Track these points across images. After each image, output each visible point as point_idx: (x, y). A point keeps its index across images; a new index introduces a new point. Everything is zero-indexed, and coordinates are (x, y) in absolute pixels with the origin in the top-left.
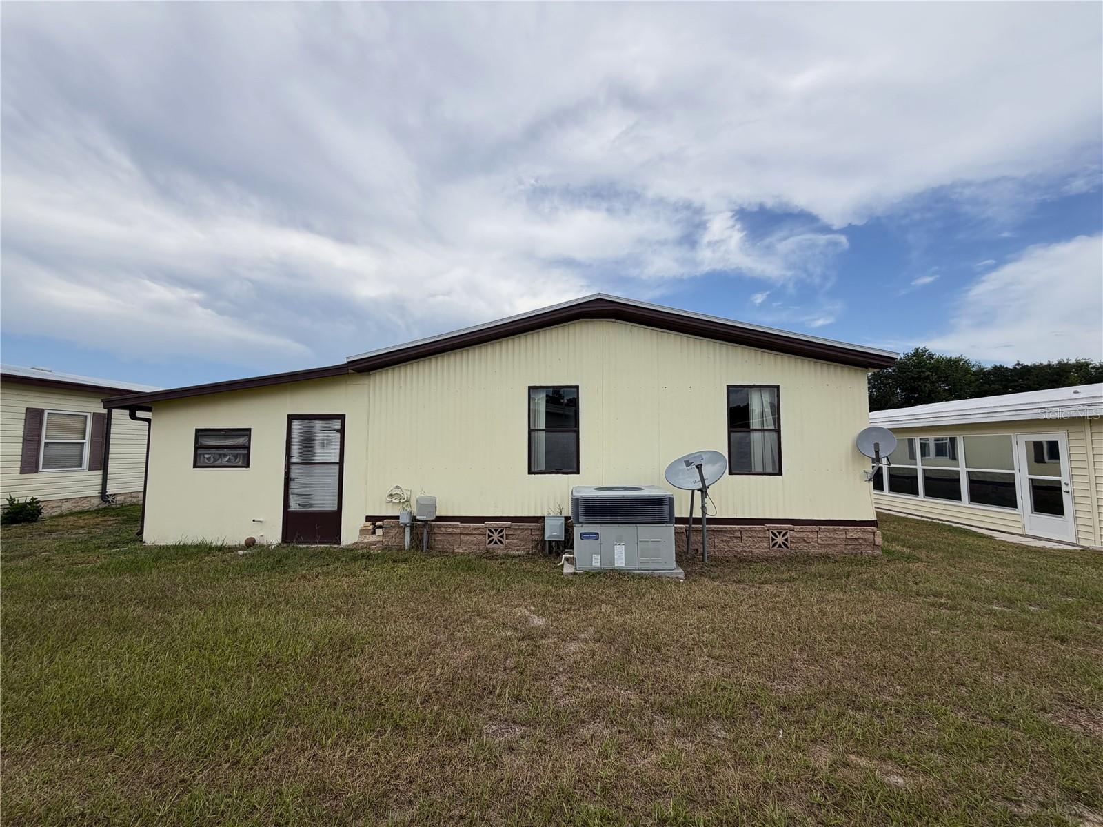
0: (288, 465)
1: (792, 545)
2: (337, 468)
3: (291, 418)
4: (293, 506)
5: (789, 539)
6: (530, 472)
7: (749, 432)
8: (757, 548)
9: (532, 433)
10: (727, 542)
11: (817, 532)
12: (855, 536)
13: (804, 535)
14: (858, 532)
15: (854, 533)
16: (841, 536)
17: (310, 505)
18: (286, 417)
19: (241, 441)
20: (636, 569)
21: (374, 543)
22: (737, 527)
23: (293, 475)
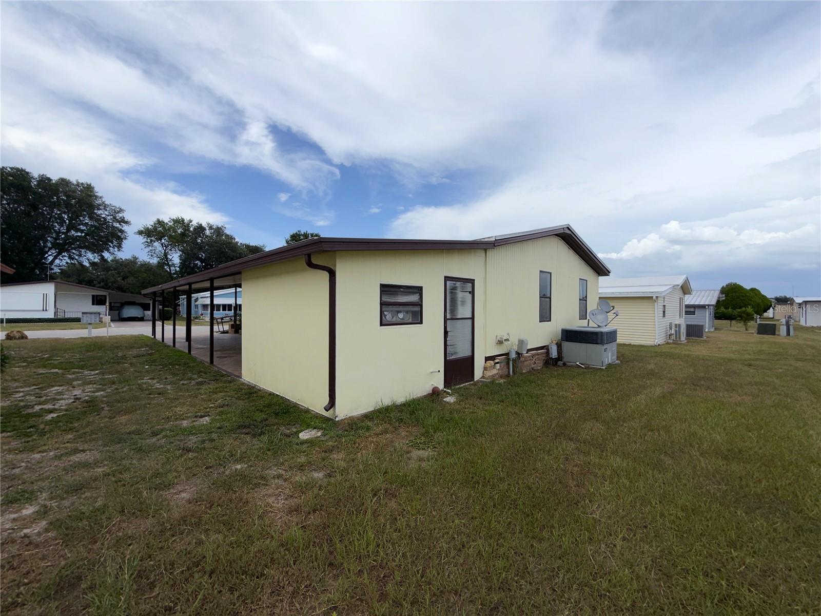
0: (446, 320)
2: (470, 322)
3: (446, 280)
4: (449, 356)
17: (455, 353)
18: (444, 278)
19: (414, 298)
21: (496, 374)
23: (448, 329)
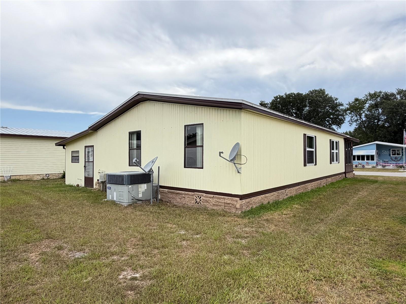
0: (85, 162)
1: (202, 203)
2: (93, 163)
3: (86, 147)
4: (87, 176)
5: (202, 200)
6: (129, 166)
7: (196, 147)
8: (190, 203)
9: (131, 150)
10: (180, 199)
11: (213, 198)
12: (228, 202)
13: (208, 199)
14: (229, 200)
15: (228, 200)
16: (222, 201)
17: (89, 175)
18: (84, 147)
19: (78, 155)
20: (118, 201)
21: (98, 188)
22: (183, 192)
23: (86, 165)
